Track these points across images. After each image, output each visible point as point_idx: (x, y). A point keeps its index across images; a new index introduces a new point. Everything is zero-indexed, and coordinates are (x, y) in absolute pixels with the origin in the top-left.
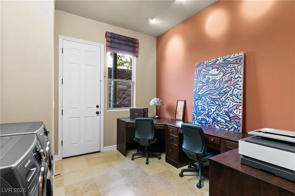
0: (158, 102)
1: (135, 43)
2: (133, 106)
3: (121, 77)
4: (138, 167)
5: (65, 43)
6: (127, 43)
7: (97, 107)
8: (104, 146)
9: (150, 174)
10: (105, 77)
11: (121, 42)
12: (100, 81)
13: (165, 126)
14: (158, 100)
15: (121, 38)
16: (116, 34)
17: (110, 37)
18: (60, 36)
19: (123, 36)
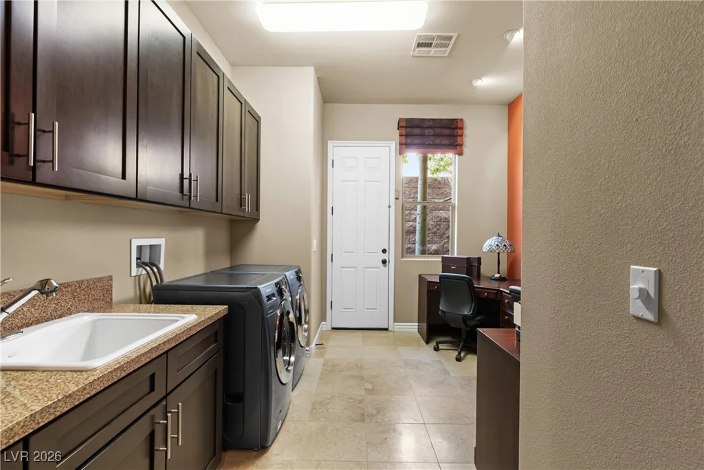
0: (497, 245)
1: (456, 128)
2: (453, 253)
3: (443, 193)
4: (440, 361)
5: (337, 150)
6: (438, 131)
7: (384, 251)
8: (395, 322)
9: (452, 374)
10: (396, 199)
11: (426, 132)
12: (389, 207)
13: (499, 293)
14: (498, 242)
15: (427, 124)
16: (417, 119)
17: (406, 127)
18: (329, 142)
19: (429, 120)
